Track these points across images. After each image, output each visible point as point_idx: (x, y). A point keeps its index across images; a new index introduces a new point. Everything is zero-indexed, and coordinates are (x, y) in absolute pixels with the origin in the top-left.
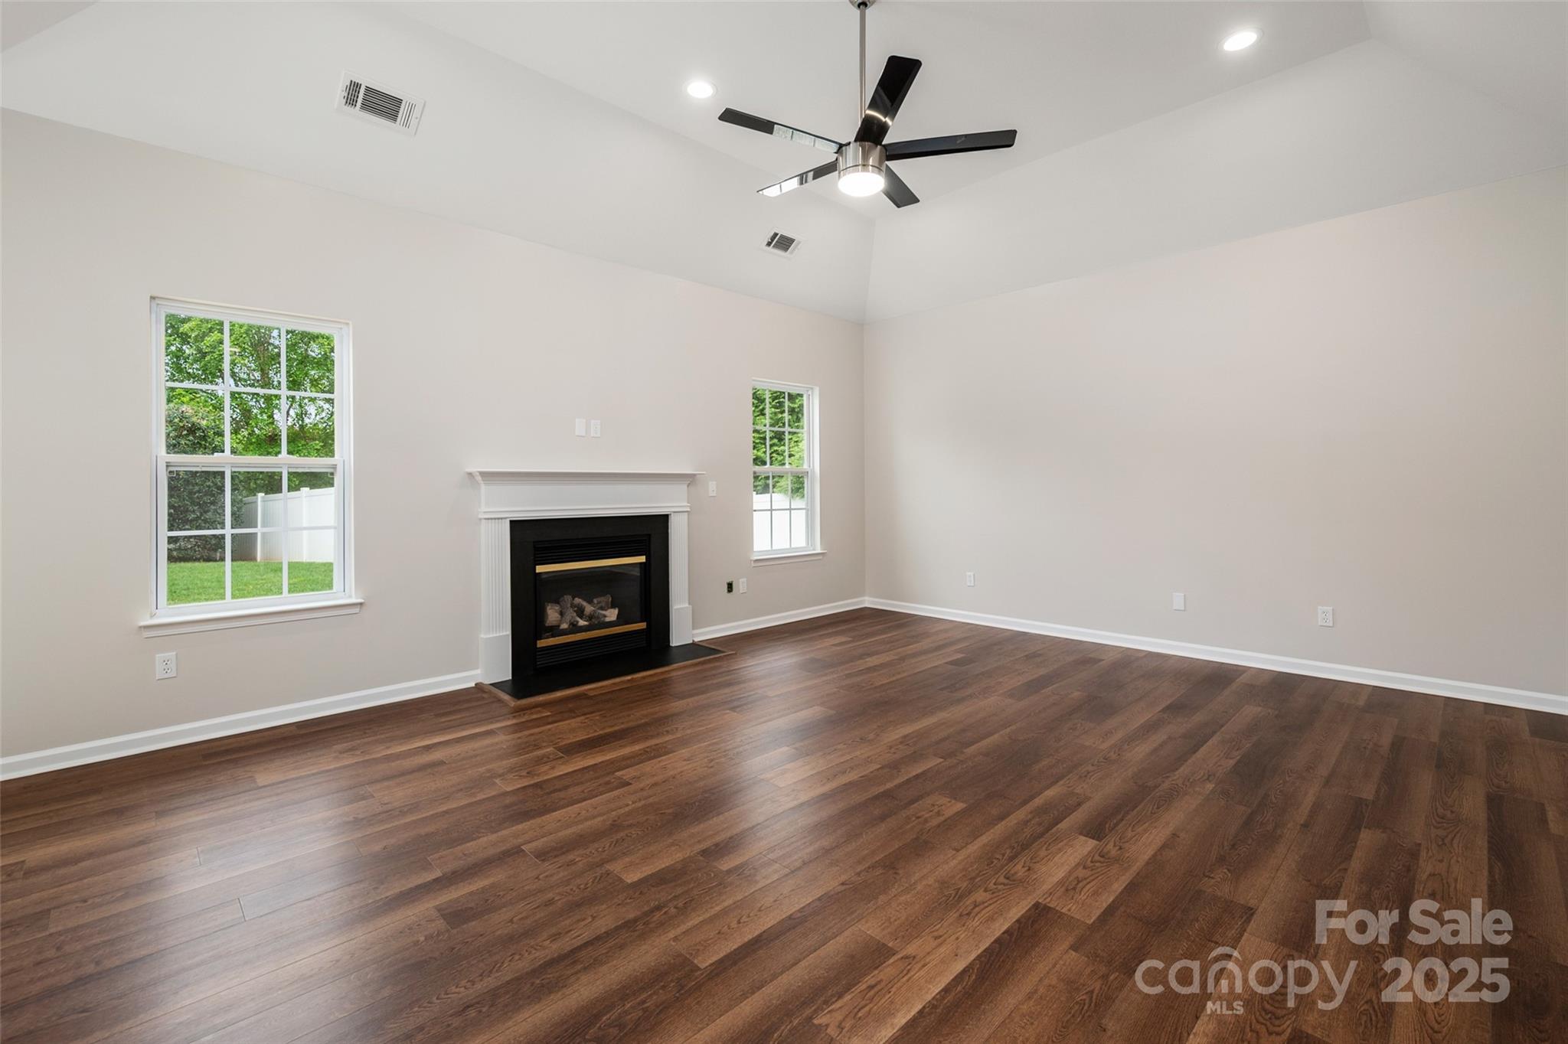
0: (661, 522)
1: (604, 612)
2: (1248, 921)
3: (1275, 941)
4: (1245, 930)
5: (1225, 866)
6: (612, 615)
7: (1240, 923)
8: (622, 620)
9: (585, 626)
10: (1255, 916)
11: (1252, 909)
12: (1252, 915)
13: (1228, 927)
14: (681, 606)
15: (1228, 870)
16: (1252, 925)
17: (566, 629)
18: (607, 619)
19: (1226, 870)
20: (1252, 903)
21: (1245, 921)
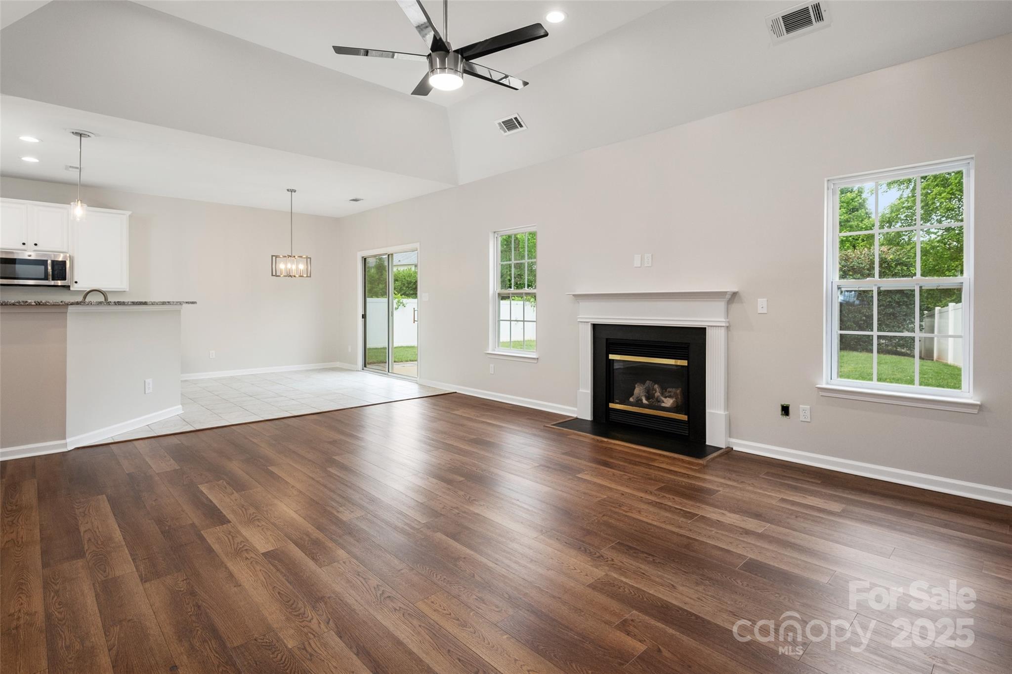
0: (700, 333)
1: (663, 399)
2: (140, 576)
3: (119, 577)
4: (137, 571)
5: (185, 591)
6: (668, 402)
7: (143, 572)
8: (676, 409)
9: (645, 404)
10: (139, 580)
11: (145, 582)
12: (141, 580)
13: (146, 567)
14: (716, 412)
15: (181, 591)
16: (136, 575)
17: (632, 402)
18: (663, 405)
19: (182, 589)
20: (147, 585)
21: (142, 575)
